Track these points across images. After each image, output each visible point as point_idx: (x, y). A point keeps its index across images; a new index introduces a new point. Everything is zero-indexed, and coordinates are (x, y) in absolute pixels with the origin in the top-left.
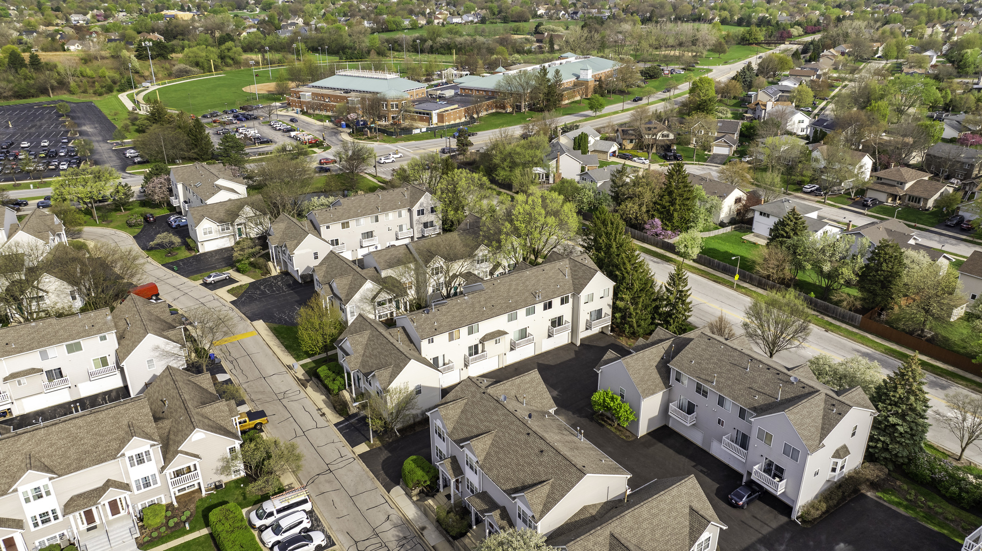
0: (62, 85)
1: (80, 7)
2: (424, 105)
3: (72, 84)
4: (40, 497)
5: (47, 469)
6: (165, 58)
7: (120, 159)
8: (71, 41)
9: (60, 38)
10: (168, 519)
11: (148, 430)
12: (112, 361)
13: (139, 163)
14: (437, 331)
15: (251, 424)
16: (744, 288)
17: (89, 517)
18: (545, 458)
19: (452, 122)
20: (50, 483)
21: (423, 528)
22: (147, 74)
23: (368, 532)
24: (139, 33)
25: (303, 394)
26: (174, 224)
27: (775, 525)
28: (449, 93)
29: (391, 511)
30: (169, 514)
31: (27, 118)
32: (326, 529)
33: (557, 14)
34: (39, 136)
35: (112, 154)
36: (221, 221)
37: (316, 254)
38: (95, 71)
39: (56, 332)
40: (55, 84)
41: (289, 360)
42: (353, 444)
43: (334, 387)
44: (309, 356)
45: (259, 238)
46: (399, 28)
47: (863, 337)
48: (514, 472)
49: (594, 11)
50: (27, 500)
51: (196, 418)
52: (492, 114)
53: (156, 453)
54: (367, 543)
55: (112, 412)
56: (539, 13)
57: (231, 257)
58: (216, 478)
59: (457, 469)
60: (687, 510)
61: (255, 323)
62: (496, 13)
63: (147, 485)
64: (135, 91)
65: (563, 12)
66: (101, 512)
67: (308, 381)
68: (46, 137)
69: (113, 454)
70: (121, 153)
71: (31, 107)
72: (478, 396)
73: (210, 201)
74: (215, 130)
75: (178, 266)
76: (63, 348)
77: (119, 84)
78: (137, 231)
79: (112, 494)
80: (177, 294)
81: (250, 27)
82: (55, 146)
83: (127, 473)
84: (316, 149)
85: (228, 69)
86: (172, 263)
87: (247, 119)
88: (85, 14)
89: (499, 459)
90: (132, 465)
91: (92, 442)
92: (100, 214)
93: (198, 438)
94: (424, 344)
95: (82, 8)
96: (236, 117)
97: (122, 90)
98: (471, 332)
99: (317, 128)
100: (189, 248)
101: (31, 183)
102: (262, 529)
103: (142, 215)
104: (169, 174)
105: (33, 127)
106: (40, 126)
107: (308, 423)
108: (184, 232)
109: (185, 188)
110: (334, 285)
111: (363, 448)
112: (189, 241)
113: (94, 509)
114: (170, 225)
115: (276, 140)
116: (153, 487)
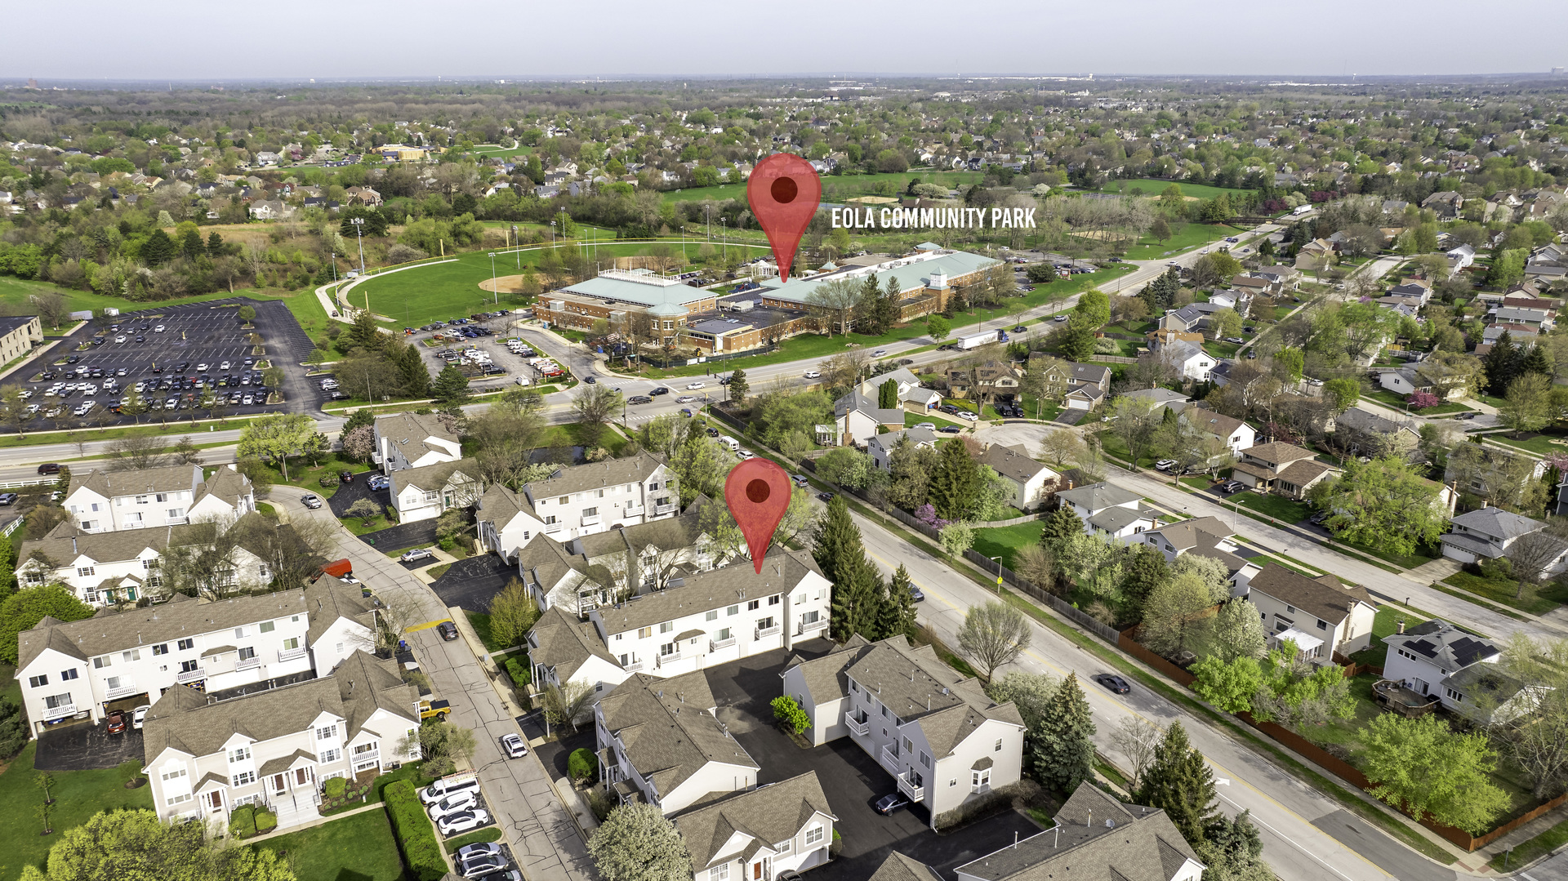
0: (246, 275)
1: (271, 140)
2: (707, 324)
3: (259, 275)
4: (241, 758)
5: (249, 734)
6: (380, 235)
7: (315, 391)
8: (257, 202)
9: (244, 194)
10: (347, 791)
11: (335, 707)
12: (301, 642)
13: (338, 398)
14: (626, 627)
15: (434, 712)
16: (1010, 593)
17: (279, 781)
18: (681, 748)
19: (743, 349)
20: (250, 746)
21: (579, 815)
22: (354, 257)
23: (528, 815)
24: (347, 186)
25: (490, 687)
26: (374, 487)
27: (912, 832)
28: (746, 306)
29: (553, 798)
30: (349, 787)
31: (203, 325)
32: (490, 809)
33: (949, 162)
34: (217, 353)
35: (305, 385)
36: (427, 489)
37: (527, 533)
38: (287, 254)
39: (252, 611)
40: (238, 274)
41: (480, 650)
42: (530, 737)
43: (520, 679)
44: (503, 648)
45: (468, 509)
46: (712, 183)
47: (1116, 656)
48: (652, 758)
49: (1006, 157)
50: (232, 760)
51: (379, 699)
52: (802, 337)
53: (341, 729)
54: (525, 823)
55: (305, 688)
56: (923, 158)
57: (433, 532)
58: (394, 759)
59: (613, 759)
60: (801, 801)
61: (451, 609)
62: (860, 157)
63: (331, 758)
64: (336, 284)
65: (958, 159)
66: (290, 777)
67: (497, 674)
68: (226, 356)
69: (304, 726)
70: (315, 382)
71: (206, 308)
72: (640, 691)
73: (416, 464)
74: (436, 350)
75: (376, 539)
76: (257, 626)
77: (316, 273)
78: (332, 492)
79: (301, 763)
80: (372, 572)
81: (502, 179)
82: (236, 369)
83: (314, 745)
84: (558, 386)
85: (462, 250)
86: (369, 535)
87: (478, 335)
88: (276, 151)
89: (643, 748)
90: (320, 738)
91: (287, 714)
92: (290, 467)
93: (381, 719)
94: (611, 640)
95: (274, 142)
96: (465, 332)
97: (320, 283)
98: (663, 630)
99: (567, 352)
100: (389, 518)
101: (211, 424)
102: (430, 805)
103: (338, 473)
104: (373, 424)
105: (210, 338)
106: (219, 339)
107: (489, 714)
108: (384, 497)
109: (390, 444)
110: (536, 572)
111: (539, 741)
112: (389, 509)
113: (283, 773)
114: (369, 487)
115: (511, 369)
116: (336, 761)
